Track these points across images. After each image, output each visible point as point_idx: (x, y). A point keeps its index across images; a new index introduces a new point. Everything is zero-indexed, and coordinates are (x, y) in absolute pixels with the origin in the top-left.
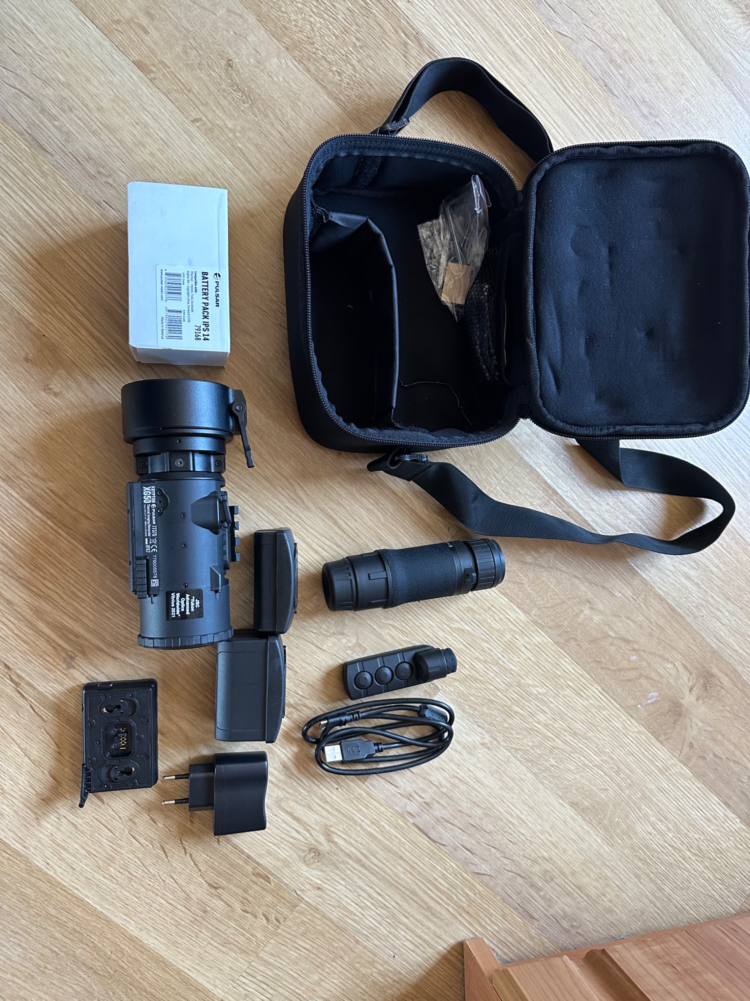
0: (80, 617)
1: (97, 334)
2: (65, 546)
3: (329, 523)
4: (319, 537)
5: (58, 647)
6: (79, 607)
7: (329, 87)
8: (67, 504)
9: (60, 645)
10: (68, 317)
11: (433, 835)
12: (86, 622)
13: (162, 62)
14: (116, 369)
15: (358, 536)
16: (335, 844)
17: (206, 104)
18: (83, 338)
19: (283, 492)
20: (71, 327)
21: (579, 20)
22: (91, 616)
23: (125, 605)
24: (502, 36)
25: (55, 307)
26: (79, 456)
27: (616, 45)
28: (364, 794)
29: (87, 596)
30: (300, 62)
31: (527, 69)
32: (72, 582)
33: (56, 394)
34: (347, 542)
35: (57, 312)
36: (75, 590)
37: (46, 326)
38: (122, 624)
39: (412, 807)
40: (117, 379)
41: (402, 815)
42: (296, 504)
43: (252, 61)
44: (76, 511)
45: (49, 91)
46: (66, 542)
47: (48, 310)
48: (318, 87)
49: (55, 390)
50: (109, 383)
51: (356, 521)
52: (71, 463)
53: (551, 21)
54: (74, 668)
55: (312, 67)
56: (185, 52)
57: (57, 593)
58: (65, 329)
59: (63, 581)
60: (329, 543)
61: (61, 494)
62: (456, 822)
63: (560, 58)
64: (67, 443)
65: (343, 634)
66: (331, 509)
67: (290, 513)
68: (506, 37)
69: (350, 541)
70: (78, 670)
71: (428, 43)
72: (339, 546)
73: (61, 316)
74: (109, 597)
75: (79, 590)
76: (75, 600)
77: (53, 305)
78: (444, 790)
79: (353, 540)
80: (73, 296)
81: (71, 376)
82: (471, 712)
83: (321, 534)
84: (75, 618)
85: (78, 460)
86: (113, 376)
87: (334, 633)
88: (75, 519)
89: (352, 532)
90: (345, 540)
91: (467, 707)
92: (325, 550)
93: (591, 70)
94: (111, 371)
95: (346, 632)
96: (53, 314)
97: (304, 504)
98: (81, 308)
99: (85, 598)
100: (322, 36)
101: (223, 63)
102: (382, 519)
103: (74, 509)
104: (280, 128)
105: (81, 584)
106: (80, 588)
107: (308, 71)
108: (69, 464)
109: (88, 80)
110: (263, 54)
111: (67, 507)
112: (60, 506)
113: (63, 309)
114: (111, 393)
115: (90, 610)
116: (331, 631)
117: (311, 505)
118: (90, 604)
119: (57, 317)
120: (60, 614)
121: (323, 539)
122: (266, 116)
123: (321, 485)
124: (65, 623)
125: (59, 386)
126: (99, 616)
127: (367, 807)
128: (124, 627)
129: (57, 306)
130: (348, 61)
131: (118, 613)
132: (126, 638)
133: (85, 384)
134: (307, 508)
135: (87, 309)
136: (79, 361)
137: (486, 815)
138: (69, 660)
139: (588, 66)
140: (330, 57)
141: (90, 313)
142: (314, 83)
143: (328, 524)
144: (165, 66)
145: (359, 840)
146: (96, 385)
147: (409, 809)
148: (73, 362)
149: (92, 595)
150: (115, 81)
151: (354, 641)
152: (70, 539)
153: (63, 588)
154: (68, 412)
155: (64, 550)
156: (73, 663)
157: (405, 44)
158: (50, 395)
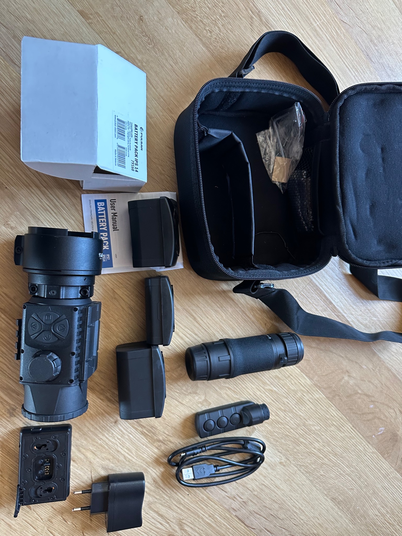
3: (191, 319)
4: (184, 328)
5: (4, 402)
7: (204, 40)
10: (23, 176)
11: (247, 522)
13: (97, 13)
15: (209, 328)
16: (185, 531)
17: (125, 43)
18: (33, 191)
20: (26, 183)
21: (354, 14)
24: (309, 19)
27: (374, 32)
28: (205, 498)
30: (186, 22)
31: (323, 41)
35: (16, 173)
37: (8, 182)
39: (235, 505)
40: (55, 220)
41: (228, 511)
43: (155, 18)
45: (19, 24)
47: (10, 170)
48: (197, 39)
49: (12, 225)
50: (50, 222)
51: (208, 318)
53: (338, 13)
54: (15, 416)
55: (194, 27)
56: (113, 8)
57: (5, 364)
59: (10, 356)
60: (190, 333)
61: (12, 296)
62: (262, 514)
63: (342, 35)
65: (196, 393)
66: (193, 310)
68: (311, 20)
69: (203, 331)
70: (18, 418)
71: (265, 19)
72: (196, 334)
73: (19, 175)
77: (14, 167)
78: (256, 493)
79: (205, 330)
81: (23, 216)
82: (275, 443)
83: (185, 326)
87: (190, 393)
89: (205, 325)
90: (200, 330)
91: (272, 440)
92: (187, 337)
93: (360, 45)
94: (51, 214)
95: (198, 392)
96: (13, 174)
100: (200, 7)
101: (137, 17)
102: (224, 317)
104: (171, 63)
107: (191, 28)
109: (47, 19)
110: (163, 15)
112: (11, 305)
113: (21, 170)
116: (189, 391)
119: (16, 176)
120: (6, 379)
121: (186, 330)
122: (163, 54)
125: (15, 222)
127: (207, 506)
130: (216, 24)
136: (30, 206)
137: (281, 508)
138: (11, 411)
139: (358, 43)
140: (205, 21)
142: (194, 36)
144: (99, 16)
145: (201, 528)
147: (233, 506)
148: (25, 206)
150: (65, 22)
151: (203, 398)
156: (14, 413)
157: (252, 18)
158: (8, 228)
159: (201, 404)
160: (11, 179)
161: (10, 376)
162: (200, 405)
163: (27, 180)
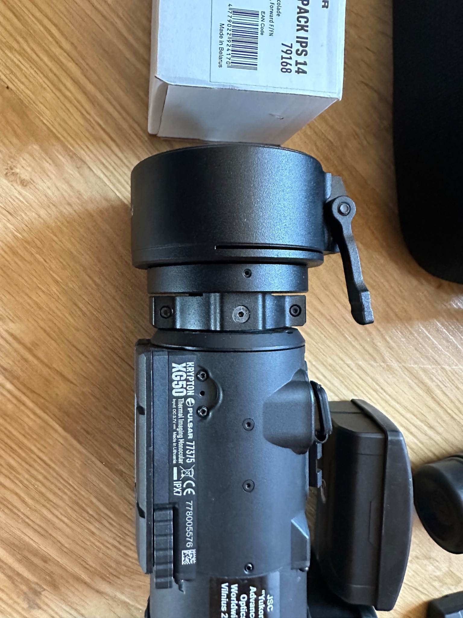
0: (50, 532)
1: (90, 87)
2: (31, 423)
4: (403, 412)
5: (16, 578)
6: (50, 516)
8: (35, 356)
9: (19, 574)
10: (46, 59)
12: (60, 538)
14: (118, 145)
18: (68, 93)
19: (355, 343)
20: (51, 75)
22: (67, 530)
23: (118, 513)
25: (26, 41)
26: (57, 282)
29: (62, 499)
32: (40, 477)
33: (24, 183)
34: (444, 421)
35: (29, 50)
36: (43, 490)
37: (12, 72)
38: (111, 541)
40: (118, 162)
42: (372, 363)
44: (50, 368)
46: (32, 416)
47: (16, 46)
49: (23, 177)
50: (106, 167)
52: (43, 292)
54: (40, 608)
57: (16, 494)
58: (41, 79)
59: (26, 476)
61: (27, 340)
64: (39, 262)
65: (430, 558)
66: (425, 370)
67: (363, 375)
70: (45, 611)
73: (34, 56)
74: (94, 500)
75: (51, 490)
76: (44, 506)
77: (23, 38)
80: (55, 25)
81: (47, 153)
84: (42, 532)
85: (54, 289)
86: (113, 157)
87: (417, 557)
88: (47, 380)
94: (109, 148)
95: (434, 554)
96: (22, 53)
97: (384, 361)
98: (67, 46)
99: (60, 503)
103: (47, 365)
105: (53, 480)
106: (52, 487)
108: (41, 294)
111: (36, 362)
112: (26, 360)
113: (39, 44)
114: (108, 183)
115: (66, 520)
116: (414, 554)
117: (395, 365)
118: (66, 511)
119: (29, 59)
120: (20, 526)
121: (409, 416)
123: (411, 333)
124: (27, 539)
125: (29, 169)
126: (79, 530)
128: (115, 547)
129: (30, 40)
131: (107, 525)
132: (118, 563)
133: (69, 168)
134: (389, 369)
135: (76, 48)
136: (61, 130)
138: (31, 595)
141: (80, 53)
143: (419, 394)
146: (87, 171)
148: (52, 131)
149: (70, 497)
151: (445, 568)
152: (38, 411)
153: (26, 487)
154: (42, 212)
155: (30, 428)
156: (38, 602)
158: (15, 184)
159: (440, 581)
160: (18, 66)
161: (27, 520)
162: (436, 584)
163: (54, 69)
